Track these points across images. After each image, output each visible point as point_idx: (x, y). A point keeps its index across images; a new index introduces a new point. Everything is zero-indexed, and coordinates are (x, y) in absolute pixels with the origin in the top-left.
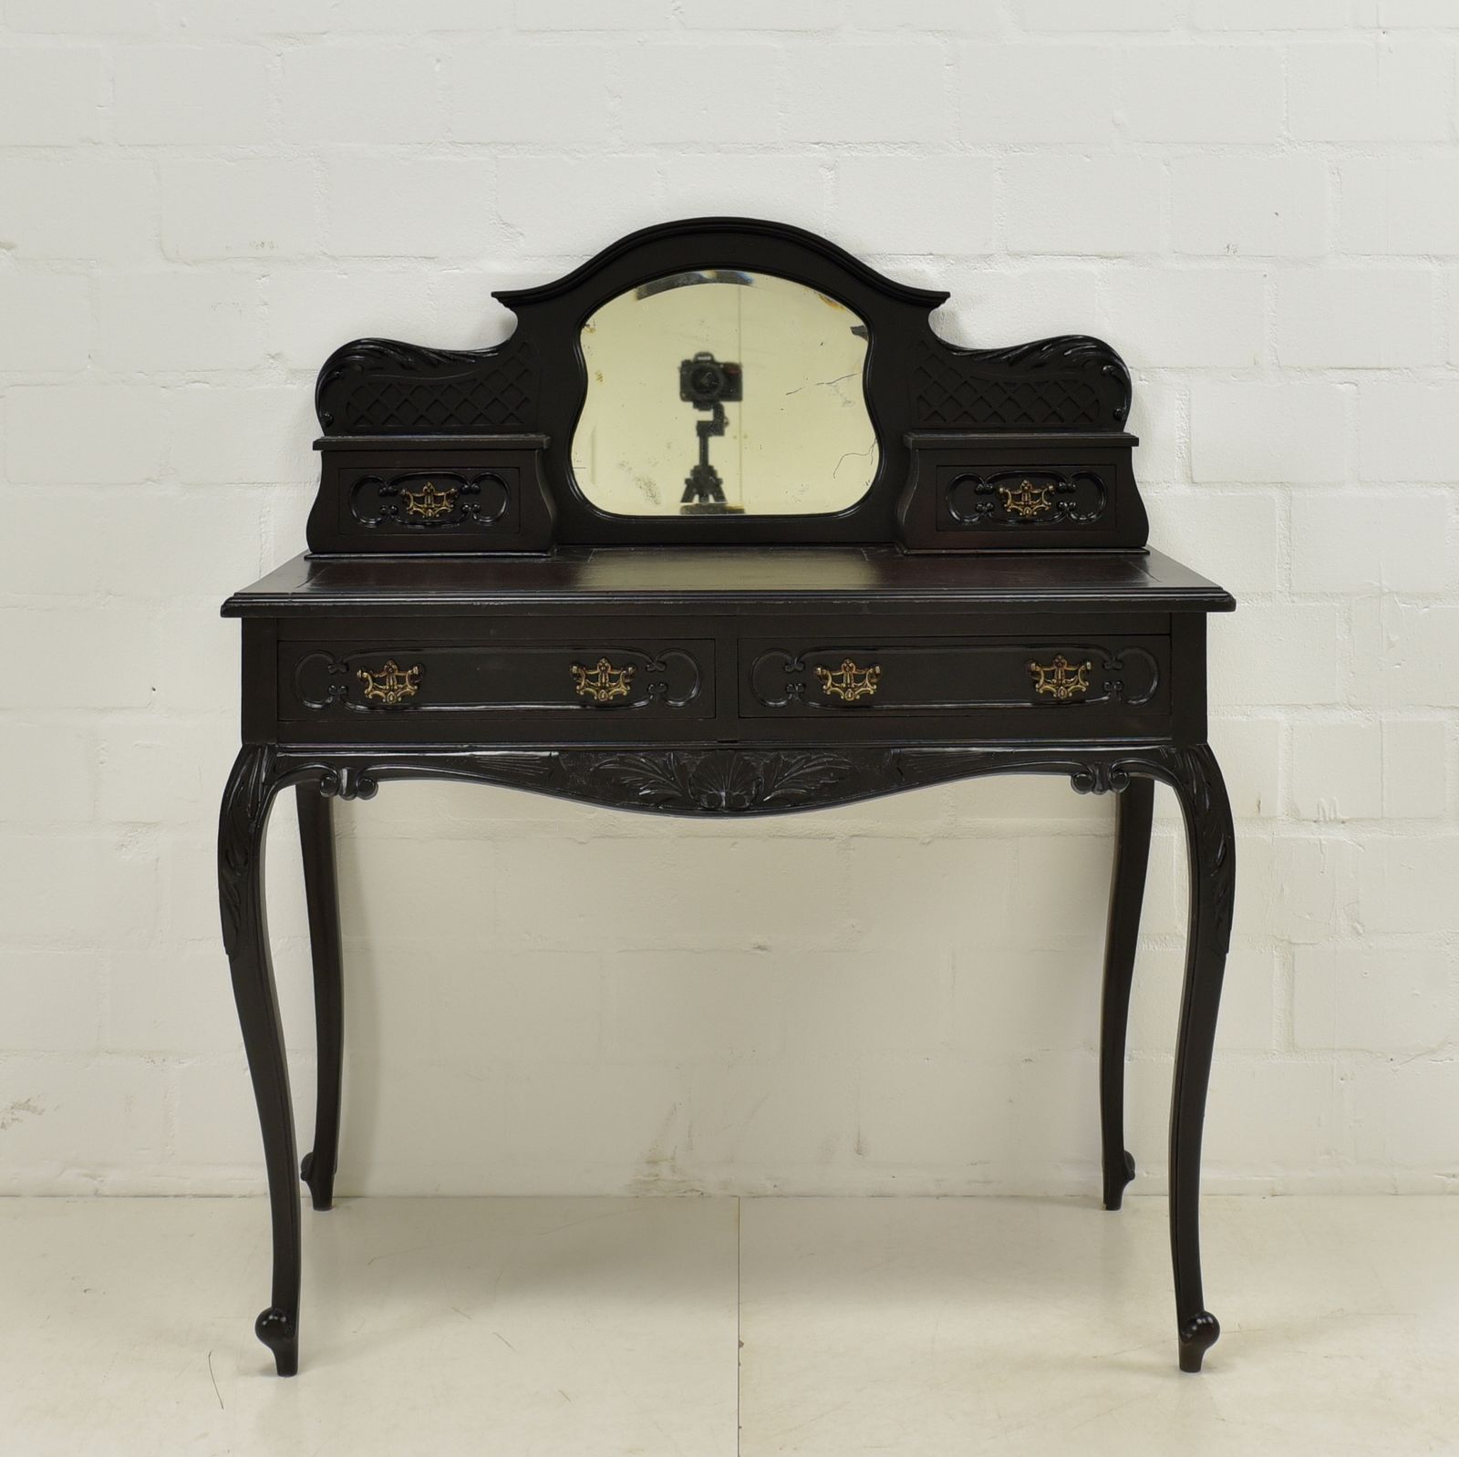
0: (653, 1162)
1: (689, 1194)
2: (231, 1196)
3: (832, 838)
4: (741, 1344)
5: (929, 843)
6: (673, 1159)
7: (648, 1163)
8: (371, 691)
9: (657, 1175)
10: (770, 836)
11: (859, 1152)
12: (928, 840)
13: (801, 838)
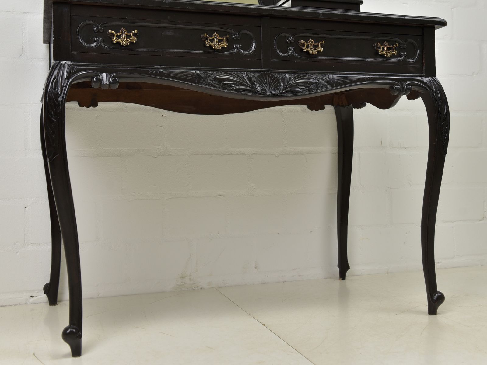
0: (183, 278)
1: (196, 288)
2: (11, 305)
3: (245, 155)
4: (264, 325)
5: (278, 156)
6: (190, 276)
7: (181, 278)
8: (115, 39)
9: (184, 283)
10: (224, 154)
11: (256, 268)
12: (278, 155)
13: (235, 155)
